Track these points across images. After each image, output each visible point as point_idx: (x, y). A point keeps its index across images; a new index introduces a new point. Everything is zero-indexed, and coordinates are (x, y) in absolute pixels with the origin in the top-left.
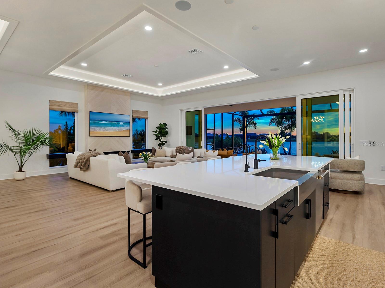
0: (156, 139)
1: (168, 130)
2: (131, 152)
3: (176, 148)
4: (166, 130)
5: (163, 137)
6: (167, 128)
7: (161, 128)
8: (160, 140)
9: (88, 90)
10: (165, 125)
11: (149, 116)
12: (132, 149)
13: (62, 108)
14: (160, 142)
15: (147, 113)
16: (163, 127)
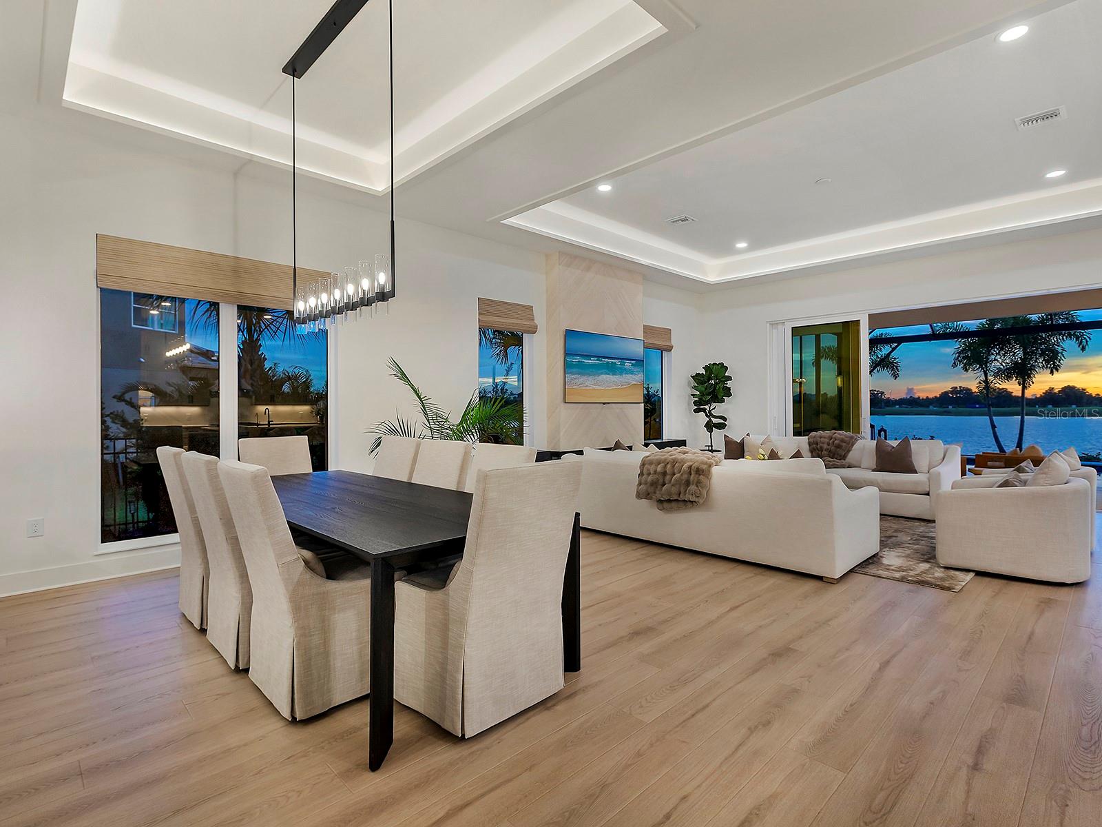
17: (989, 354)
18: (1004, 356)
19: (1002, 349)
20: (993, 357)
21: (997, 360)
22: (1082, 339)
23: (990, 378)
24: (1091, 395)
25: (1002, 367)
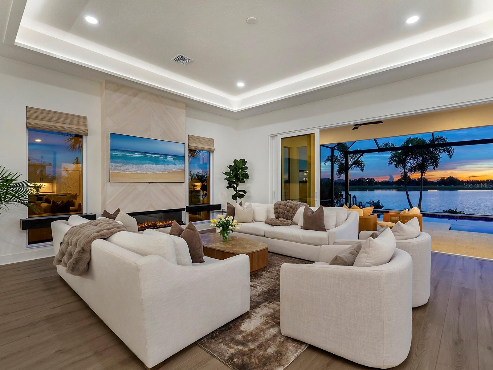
0: (228, 187)
1: (248, 171)
2: (186, 210)
3: (275, 204)
4: (245, 171)
5: (240, 184)
6: (247, 168)
7: (237, 168)
8: (235, 189)
9: (107, 91)
10: (244, 162)
11: (216, 146)
12: (188, 206)
13: (53, 124)
14: (235, 192)
15: (211, 141)
16: (241, 165)
17: (406, 159)
18: (413, 160)
19: (412, 157)
20: (408, 161)
21: (409, 162)
22: (450, 152)
23: (406, 171)
24: (460, 180)
25: (412, 165)
